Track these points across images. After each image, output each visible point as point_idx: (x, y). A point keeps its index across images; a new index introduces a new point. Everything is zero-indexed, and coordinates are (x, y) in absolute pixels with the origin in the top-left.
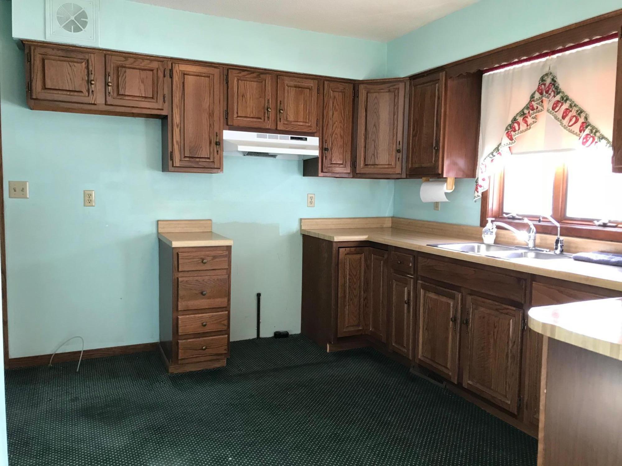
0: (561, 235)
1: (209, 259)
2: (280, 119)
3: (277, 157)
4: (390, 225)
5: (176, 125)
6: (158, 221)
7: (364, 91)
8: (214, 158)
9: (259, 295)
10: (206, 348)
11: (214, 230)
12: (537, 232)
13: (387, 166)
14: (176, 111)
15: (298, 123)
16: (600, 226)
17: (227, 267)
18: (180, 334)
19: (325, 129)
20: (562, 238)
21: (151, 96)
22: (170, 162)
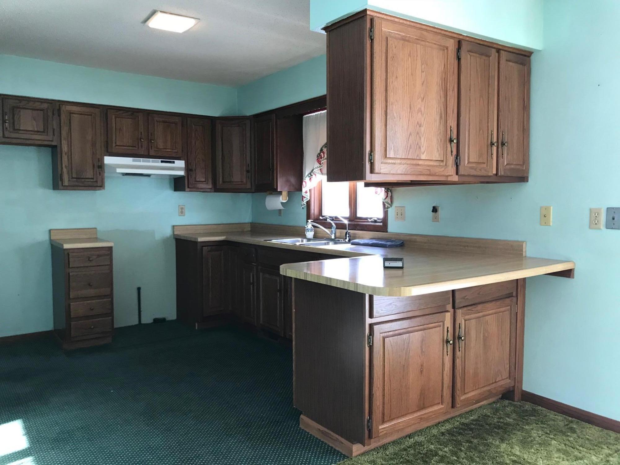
0: (349, 229)
1: (94, 257)
2: (151, 147)
3: (151, 177)
4: (250, 229)
5: (64, 153)
6: (50, 231)
7: (219, 125)
8: (97, 179)
9: (139, 289)
10: (94, 328)
11: (99, 236)
12: (337, 228)
13: (240, 183)
14: (64, 143)
15: (167, 150)
16: (372, 222)
17: (109, 263)
18: (72, 317)
19: (189, 154)
20: (349, 231)
21: (42, 130)
22: (60, 183)
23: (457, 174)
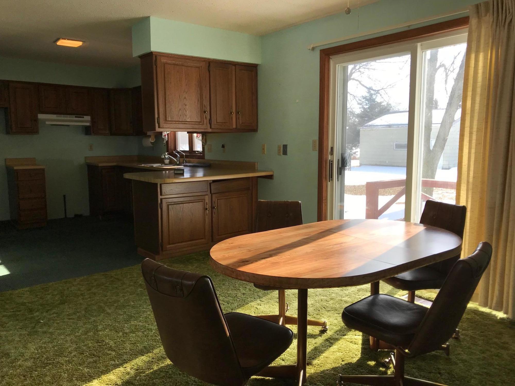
1: (33, 175)
2: (68, 108)
4: (137, 159)
5: (12, 112)
6: (5, 159)
7: (113, 94)
8: (34, 128)
9: (64, 196)
11: (37, 162)
12: (180, 157)
13: (126, 130)
14: (12, 106)
15: (78, 110)
19: (93, 112)
22: (10, 130)
23: (211, 128)
